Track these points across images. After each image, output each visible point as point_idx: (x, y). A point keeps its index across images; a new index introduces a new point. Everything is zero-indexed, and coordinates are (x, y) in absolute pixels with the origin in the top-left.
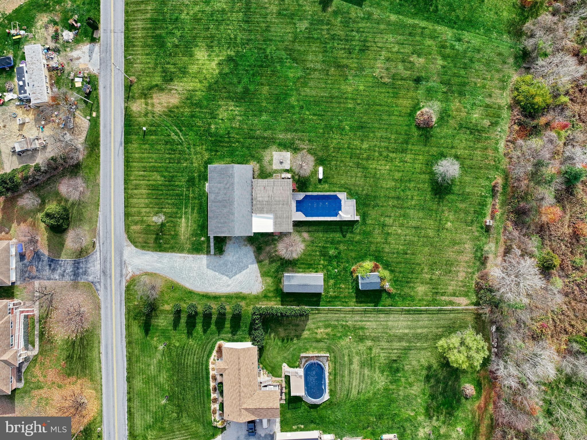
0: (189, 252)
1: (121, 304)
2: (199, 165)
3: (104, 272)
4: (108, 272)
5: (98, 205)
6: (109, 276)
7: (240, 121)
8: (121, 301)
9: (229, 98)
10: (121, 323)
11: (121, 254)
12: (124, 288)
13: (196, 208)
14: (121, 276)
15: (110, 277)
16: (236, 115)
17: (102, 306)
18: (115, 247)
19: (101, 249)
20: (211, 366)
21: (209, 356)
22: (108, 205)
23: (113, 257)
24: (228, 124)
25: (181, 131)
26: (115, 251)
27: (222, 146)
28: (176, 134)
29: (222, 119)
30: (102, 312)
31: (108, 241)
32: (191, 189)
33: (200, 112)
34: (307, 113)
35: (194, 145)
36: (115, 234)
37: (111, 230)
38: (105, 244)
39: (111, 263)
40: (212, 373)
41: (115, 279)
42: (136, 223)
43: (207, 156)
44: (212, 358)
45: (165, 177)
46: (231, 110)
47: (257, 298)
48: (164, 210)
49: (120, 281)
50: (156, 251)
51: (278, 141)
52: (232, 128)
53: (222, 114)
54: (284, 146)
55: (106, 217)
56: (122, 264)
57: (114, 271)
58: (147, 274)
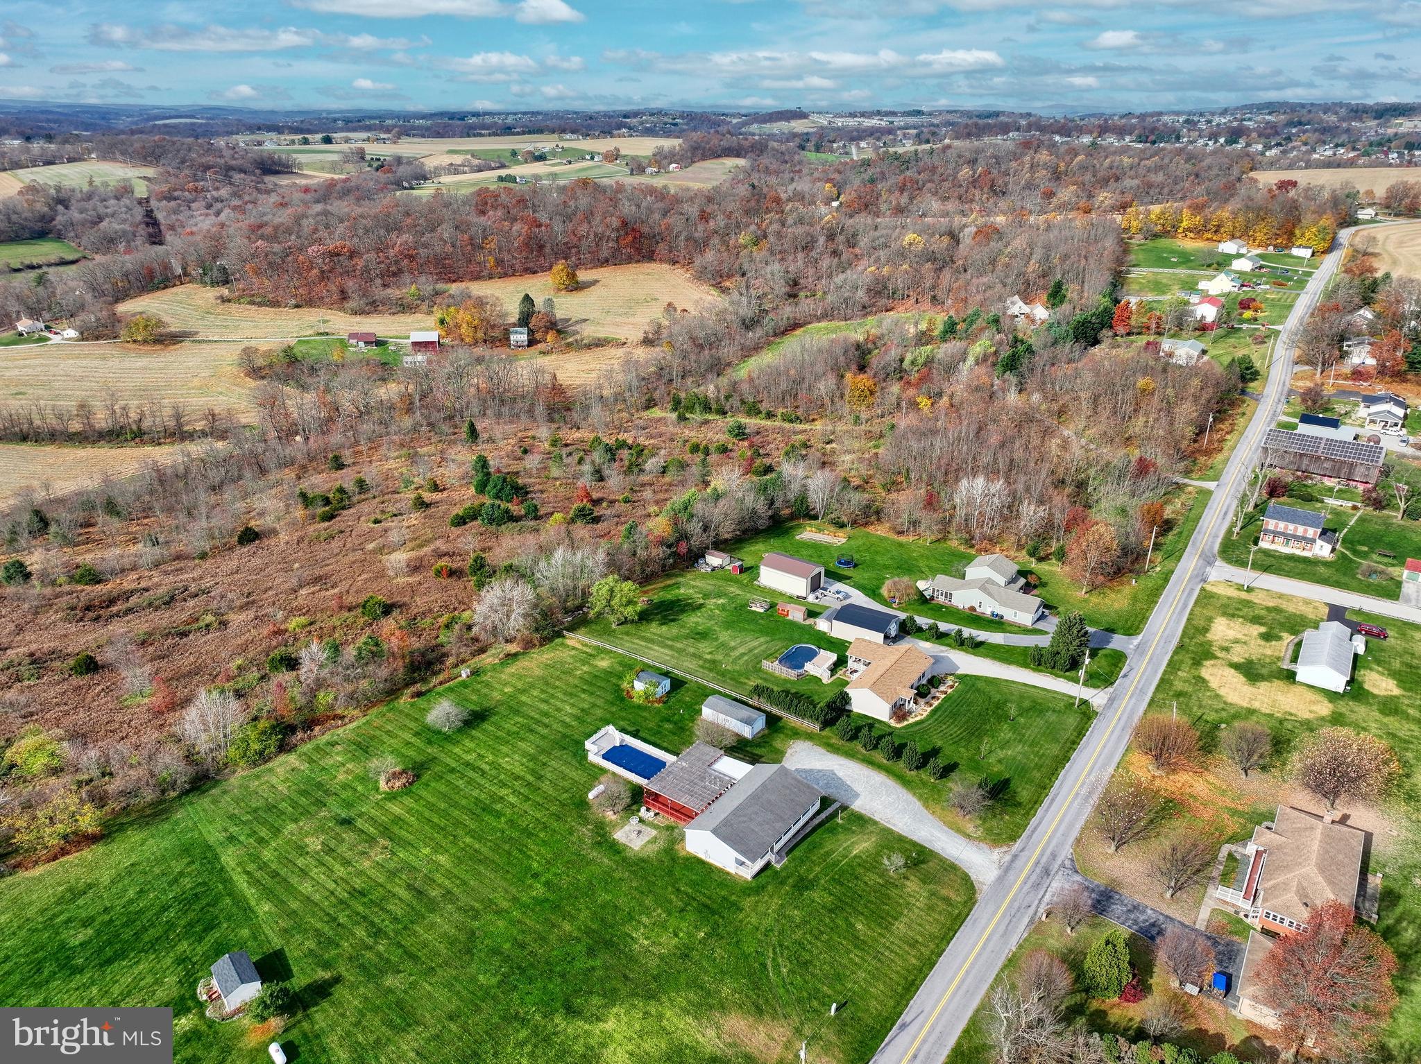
0: (875, 823)
1: (1035, 829)
2: (771, 897)
3: (1047, 872)
4: (1038, 870)
5: (1010, 960)
6: (1040, 866)
7: (649, 915)
8: (1033, 832)
9: (632, 959)
10: (1047, 810)
11: (1000, 879)
12: (1019, 841)
13: (822, 852)
14: (1015, 857)
15: (1037, 863)
16: (645, 927)
17: (1071, 840)
18: (1008, 893)
19: (1036, 902)
20: (925, 714)
21: (921, 722)
22: (989, 949)
23: (1019, 882)
24: (673, 922)
25: (764, 965)
26: (1011, 887)
27: (710, 898)
28: (777, 967)
29: (676, 935)
30: (1075, 833)
31: (1016, 904)
32: (811, 876)
33: (706, 971)
34: (535, 865)
35: (757, 929)
36: (999, 907)
37: (1003, 916)
38: (1026, 904)
39: (1028, 878)
40: (929, 709)
41: (1029, 858)
42: (946, 900)
43: (747, 902)
44: (918, 718)
45: (846, 919)
46: (647, 938)
47: (809, 737)
48: (881, 881)
49: (1022, 850)
50: (931, 851)
51: (617, 858)
52: (669, 914)
53: (668, 943)
54: (615, 849)
55: (1002, 936)
56: (1007, 869)
57: (1026, 866)
58: (968, 836)
